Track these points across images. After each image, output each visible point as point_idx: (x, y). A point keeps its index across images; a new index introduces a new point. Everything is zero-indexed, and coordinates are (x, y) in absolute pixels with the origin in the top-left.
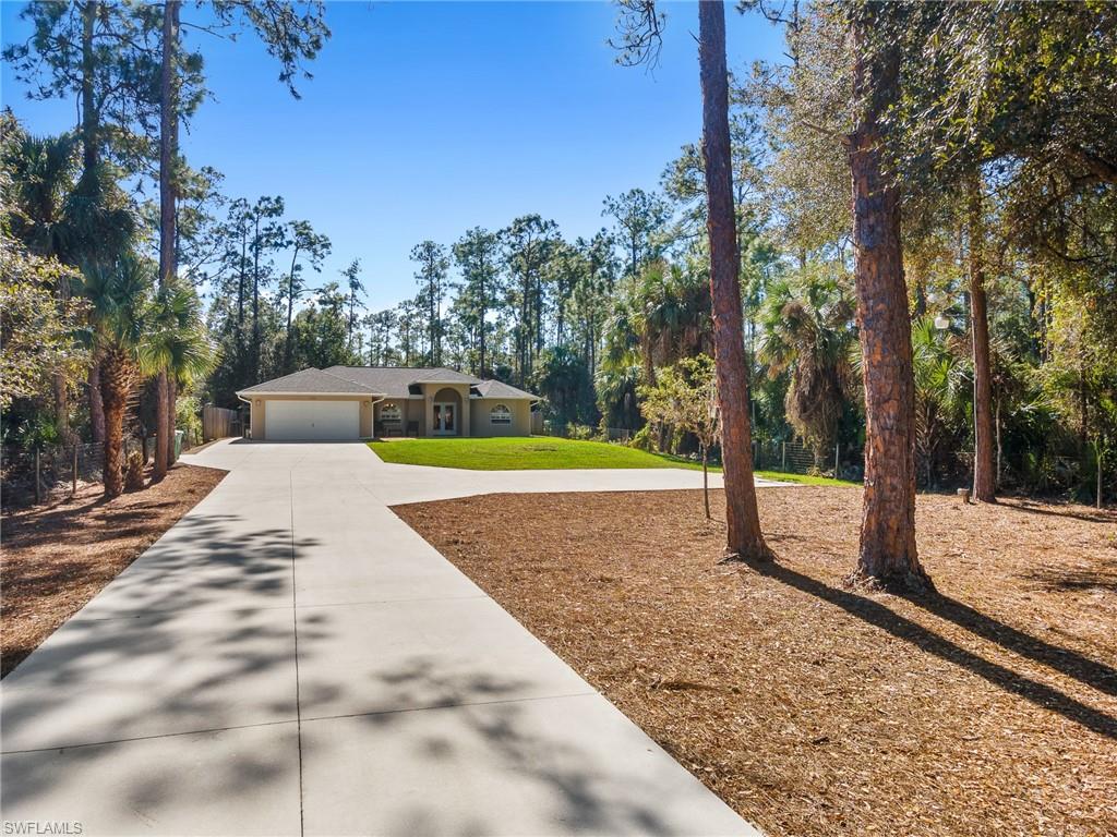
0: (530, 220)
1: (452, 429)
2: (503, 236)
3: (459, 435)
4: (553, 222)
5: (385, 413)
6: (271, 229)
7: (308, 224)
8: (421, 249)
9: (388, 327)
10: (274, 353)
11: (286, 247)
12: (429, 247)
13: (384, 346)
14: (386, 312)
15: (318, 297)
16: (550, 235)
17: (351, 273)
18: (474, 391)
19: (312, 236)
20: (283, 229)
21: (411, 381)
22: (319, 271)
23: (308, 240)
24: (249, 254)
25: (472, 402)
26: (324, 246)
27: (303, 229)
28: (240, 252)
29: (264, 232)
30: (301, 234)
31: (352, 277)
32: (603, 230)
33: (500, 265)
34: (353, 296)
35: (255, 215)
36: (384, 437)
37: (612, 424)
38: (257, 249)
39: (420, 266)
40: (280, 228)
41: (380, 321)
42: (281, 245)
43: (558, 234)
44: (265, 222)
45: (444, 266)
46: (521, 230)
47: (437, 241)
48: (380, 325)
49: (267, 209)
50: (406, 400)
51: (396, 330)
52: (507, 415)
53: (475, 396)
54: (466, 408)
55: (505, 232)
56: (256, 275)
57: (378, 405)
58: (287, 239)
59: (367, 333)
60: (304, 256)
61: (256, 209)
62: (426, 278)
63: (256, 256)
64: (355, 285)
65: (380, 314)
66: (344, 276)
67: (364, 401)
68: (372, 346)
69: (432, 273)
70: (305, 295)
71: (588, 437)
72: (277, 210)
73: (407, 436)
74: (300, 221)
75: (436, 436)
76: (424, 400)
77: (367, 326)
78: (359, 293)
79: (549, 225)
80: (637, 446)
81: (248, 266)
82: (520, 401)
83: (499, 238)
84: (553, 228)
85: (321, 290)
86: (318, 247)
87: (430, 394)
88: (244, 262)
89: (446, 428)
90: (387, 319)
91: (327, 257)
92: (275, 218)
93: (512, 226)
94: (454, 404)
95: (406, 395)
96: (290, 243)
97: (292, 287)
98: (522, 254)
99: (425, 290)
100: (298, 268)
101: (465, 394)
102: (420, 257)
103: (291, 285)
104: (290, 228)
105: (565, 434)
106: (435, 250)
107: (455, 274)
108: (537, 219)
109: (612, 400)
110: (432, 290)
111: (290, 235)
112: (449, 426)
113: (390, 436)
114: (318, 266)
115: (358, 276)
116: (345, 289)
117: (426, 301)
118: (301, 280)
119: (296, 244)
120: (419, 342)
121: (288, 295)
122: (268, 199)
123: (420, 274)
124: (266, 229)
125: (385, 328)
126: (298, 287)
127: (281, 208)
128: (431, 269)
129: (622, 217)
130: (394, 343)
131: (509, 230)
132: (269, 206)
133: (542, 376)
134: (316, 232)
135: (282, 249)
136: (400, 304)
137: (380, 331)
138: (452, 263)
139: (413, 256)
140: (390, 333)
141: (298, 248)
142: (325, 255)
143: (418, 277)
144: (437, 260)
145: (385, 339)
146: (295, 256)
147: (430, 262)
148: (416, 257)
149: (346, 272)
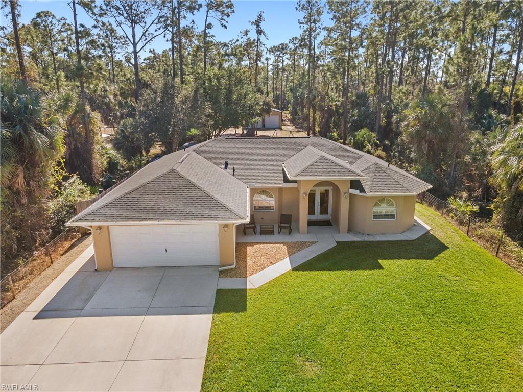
8: (303, 2)
9: (283, 54)
11: (198, 10)
13: (281, 65)
14: (282, 44)
17: (257, 23)
22: (226, 27)
23: (217, 3)
25: (352, 199)
26: (229, 7)
31: (258, 26)
34: (259, 39)
39: (302, 15)
41: (278, 50)
42: (195, 8)
45: (319, 14)
48: (279, 53)
50: (280, 189)
51: (288, 56)
53: (356, 192)
54: (344, 202)
60: (214, 16)
62: (307, 23)
64: (260, 32)
65: (279, 46)
66: (253, 25)
68: (274, 66)
69: (311, 19)
70: (215, 48)
77: (272, 53)
78: (262, 37)
86: (224, 8)
90: (283, 49)
91: (232, 15)
94: (330, 189)
96: (201, 6)
99: (305, 31)
102: (303, 8)
103: (205, 42)
110: (311, 31)
114: (224, 23)
115: (263, 25)
118: (212, 36)
119: (207, 7)
121: (203, 49)
123: (303, 20)
125: (281, 55)
128: (310, 16)
135: (195, 12)
136: (290, 40)
137: (279, 56)
138: (326, 11)
139: (298, 7)
140: (284, 58)
141: (209, 9)
142: (230, 14)
143: (301, 23)
144: (315, 9)
145: (282, 61)
146: (207, 16)
147: (309, 11)
148: (300, 8)
149: (254, 22)
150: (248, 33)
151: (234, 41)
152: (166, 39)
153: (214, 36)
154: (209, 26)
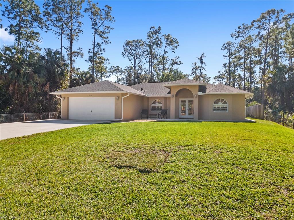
5: (154, 105)
7: (170, 35)
8: (226, 46)
22: (174, 52)
23: (170, 42)
25: (200, 97)
26: (177, 43)
27: (168, 37)
31: (201, 60)
34: (201, 66)
39: (226, 52)
50: (165, 98)
52: (225, 105)
53: (201, 93)
54: (196, 101)
57: (150, 101)
64: (202, 62)
72: (158, 32)
78: (203, 65)
82: (234, 96)
87: (173, 93)
89: (189, 114)
101: (195, 92)
102: (226, 48)
104: (163, 37)
111: (163, 40)
115: (204, 59)
125: (221, 80)
139: (222, 48)
143: (225, 57)
146: (165, 48)
149: (200, 58)
150: (197, 64)
151: (177, 58)
152: (146, 60)
153: (168, 57)
154: (165, 52)
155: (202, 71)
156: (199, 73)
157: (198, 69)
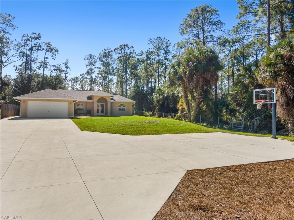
0: (125, 46)
1: (103, 113)
2: (116, 50)
3: (106, 115)
4: (132, 46)
5: (78, 107)
6: (36, 44)
7: (50, 44)
8: (88, 57)
9: (77, 82)
10: (37, 86)
11: (42, 50)
12: (91, 56)
13: (75, 87)
14: (76, 77)
15: (54, 68)
16: (131, 50)
17: (66, 63)
18: (112, 99)
19: (52, 48)
20: (41, 45)
21: (88, 95)
22: (54, 59)
23: (50, 49)
24: (29, 53)
25: (111, 102)
26: (56, 51)
27: (48, 45)
28: (26, 52)
29: (34, 45)
30: (48, 47)
31: (66, 65)
32: (149, 49)
33: (113, 62)
34: (66, 70)
35: (31, 39)
36: (78, 116)
37: (160, 111)
38: (31, 51)
39: (88, 62)
40: (40, 44)
41: (74, 80)
42: (40, 50)
43: (134, 50)
44: (34, 42)
45: (95, 62)
46: (122, 48)
47: (93, 54)
48: (74, 81)
49: (35, 37)
50: (86, 102)
51: (79, 83)
52: (124, 108)
53: (113, 101)
54: (109, 105)
55: (117, 49)
56: (31, 60)
57: (76, 104)
58: (42, 48)
59: (70, 84)
60: (49, 55)
61: (31, 37)
62: (89, 66)
63: (31, 53)
64: (67, 67)
65: (74, 78)
66: (63, 64)
67: (70, 102)
68: (71, 87)
69: (91, 64)
70: (49, 67)
71: (151, 116)
72: (38, 38)
73: (87, 115)
74: (47, 42)
75: (98, 116)
76: (93, 102)
77: (70, 81)
78: (68, 70)
79: (131, 47)
80: (177, 119)
81: (28, 57)
82: (129, 103)
83: (115, 51)
84: (132, 48)
85: (55, 66)
86: (54, 51)
87: (96, 100)
88: (27, 56)
89: (101, 113)
90: (76, 79)
91: (57, 55)
92: (37, 40)
93: (119, 47)
94: (104, 104)
95: (86, 100)
96: (43, 49)
97: (44, 65)
98: (123, 56)
99: (89, 69)
100: (47, 58)
101: (109, 100)
102: (88, 59)
103: (44, 64)
104: (44, 44)
105: (142, 114)
106: (92, 57)
107: (98, 64)
108: (127, 45)
109: (160, 103)
110: (91, 70)
111: (44, 46)
112: (102, 112)
113: (80, 116)
114: (54, 58)
115: (69, 65)
116: (63, 67)
117: (90, 72)
118: (48, 62)
119: (46, 50)
120: (86, 87)
121: (43, 67)
122: (35, 34)
123: (87, 64)
124: (35, 44)
126: (46, 65)
127: (40, 37)
128: (91, 63)
129: (155, 45)
130: (78, 87)
131: (118, 48)
132: (36, 36)
133: (132, 95)
134: (53, 46)
135: (40, 51)
136: (81, 74)
137: (74, 83)
138: (98, 61)
139: (85, 58)
140: (77, 84)
141: (46, 51)
142: (56, 54)
144: (93, 60)
145: (76, 85)
146: (45, 54)
147: (91, 61)
148: (86, 59)
149: (64, 63)
151: (59, 65)
155: (67, 75)
156: (65, 76)
157: (63, 73)
